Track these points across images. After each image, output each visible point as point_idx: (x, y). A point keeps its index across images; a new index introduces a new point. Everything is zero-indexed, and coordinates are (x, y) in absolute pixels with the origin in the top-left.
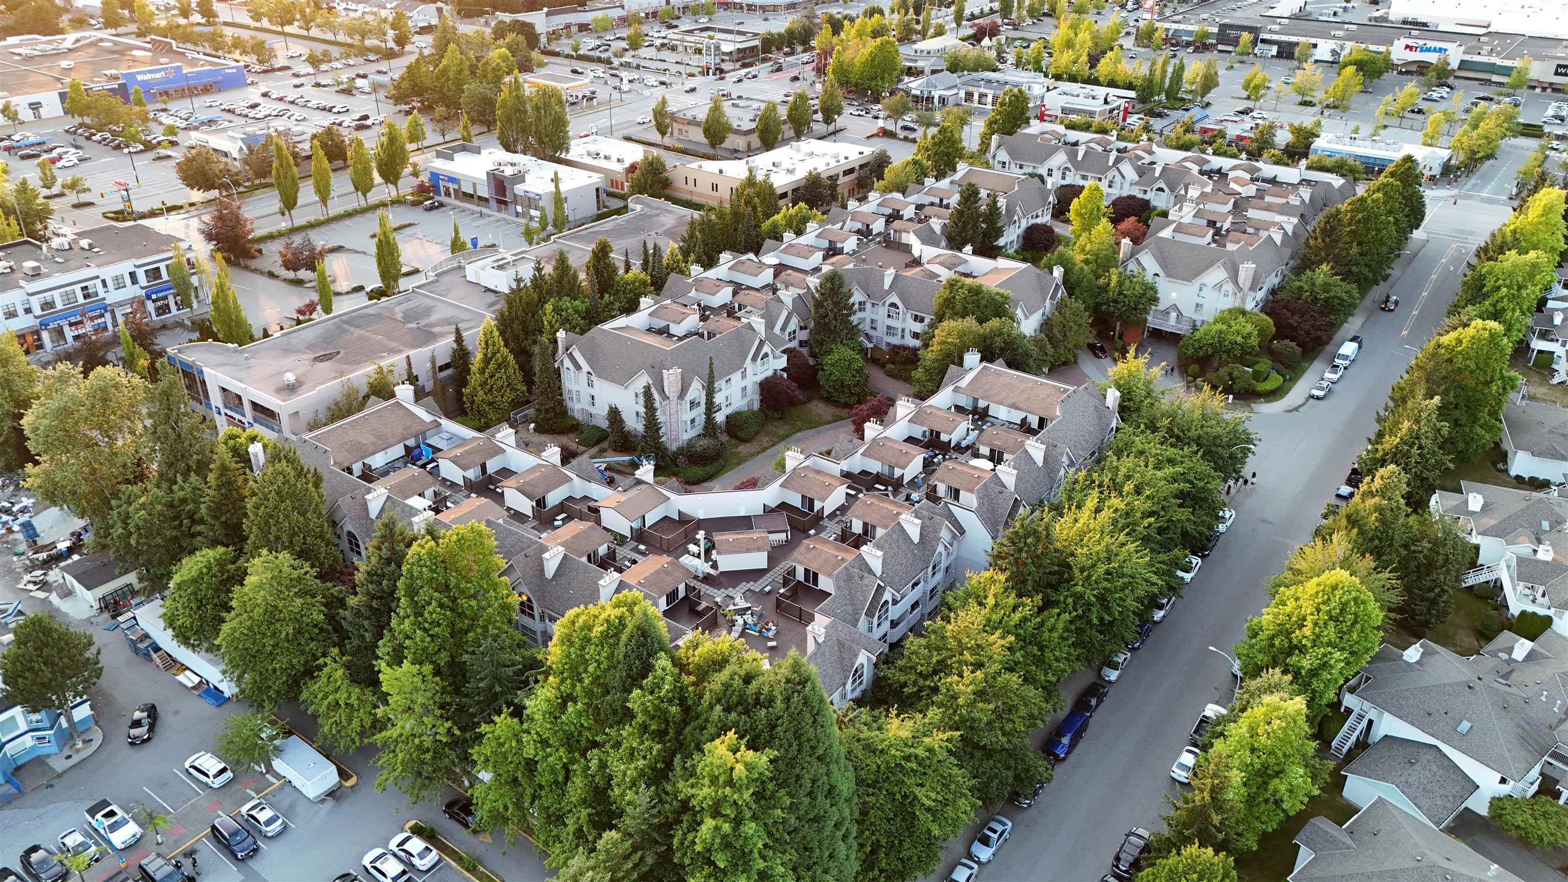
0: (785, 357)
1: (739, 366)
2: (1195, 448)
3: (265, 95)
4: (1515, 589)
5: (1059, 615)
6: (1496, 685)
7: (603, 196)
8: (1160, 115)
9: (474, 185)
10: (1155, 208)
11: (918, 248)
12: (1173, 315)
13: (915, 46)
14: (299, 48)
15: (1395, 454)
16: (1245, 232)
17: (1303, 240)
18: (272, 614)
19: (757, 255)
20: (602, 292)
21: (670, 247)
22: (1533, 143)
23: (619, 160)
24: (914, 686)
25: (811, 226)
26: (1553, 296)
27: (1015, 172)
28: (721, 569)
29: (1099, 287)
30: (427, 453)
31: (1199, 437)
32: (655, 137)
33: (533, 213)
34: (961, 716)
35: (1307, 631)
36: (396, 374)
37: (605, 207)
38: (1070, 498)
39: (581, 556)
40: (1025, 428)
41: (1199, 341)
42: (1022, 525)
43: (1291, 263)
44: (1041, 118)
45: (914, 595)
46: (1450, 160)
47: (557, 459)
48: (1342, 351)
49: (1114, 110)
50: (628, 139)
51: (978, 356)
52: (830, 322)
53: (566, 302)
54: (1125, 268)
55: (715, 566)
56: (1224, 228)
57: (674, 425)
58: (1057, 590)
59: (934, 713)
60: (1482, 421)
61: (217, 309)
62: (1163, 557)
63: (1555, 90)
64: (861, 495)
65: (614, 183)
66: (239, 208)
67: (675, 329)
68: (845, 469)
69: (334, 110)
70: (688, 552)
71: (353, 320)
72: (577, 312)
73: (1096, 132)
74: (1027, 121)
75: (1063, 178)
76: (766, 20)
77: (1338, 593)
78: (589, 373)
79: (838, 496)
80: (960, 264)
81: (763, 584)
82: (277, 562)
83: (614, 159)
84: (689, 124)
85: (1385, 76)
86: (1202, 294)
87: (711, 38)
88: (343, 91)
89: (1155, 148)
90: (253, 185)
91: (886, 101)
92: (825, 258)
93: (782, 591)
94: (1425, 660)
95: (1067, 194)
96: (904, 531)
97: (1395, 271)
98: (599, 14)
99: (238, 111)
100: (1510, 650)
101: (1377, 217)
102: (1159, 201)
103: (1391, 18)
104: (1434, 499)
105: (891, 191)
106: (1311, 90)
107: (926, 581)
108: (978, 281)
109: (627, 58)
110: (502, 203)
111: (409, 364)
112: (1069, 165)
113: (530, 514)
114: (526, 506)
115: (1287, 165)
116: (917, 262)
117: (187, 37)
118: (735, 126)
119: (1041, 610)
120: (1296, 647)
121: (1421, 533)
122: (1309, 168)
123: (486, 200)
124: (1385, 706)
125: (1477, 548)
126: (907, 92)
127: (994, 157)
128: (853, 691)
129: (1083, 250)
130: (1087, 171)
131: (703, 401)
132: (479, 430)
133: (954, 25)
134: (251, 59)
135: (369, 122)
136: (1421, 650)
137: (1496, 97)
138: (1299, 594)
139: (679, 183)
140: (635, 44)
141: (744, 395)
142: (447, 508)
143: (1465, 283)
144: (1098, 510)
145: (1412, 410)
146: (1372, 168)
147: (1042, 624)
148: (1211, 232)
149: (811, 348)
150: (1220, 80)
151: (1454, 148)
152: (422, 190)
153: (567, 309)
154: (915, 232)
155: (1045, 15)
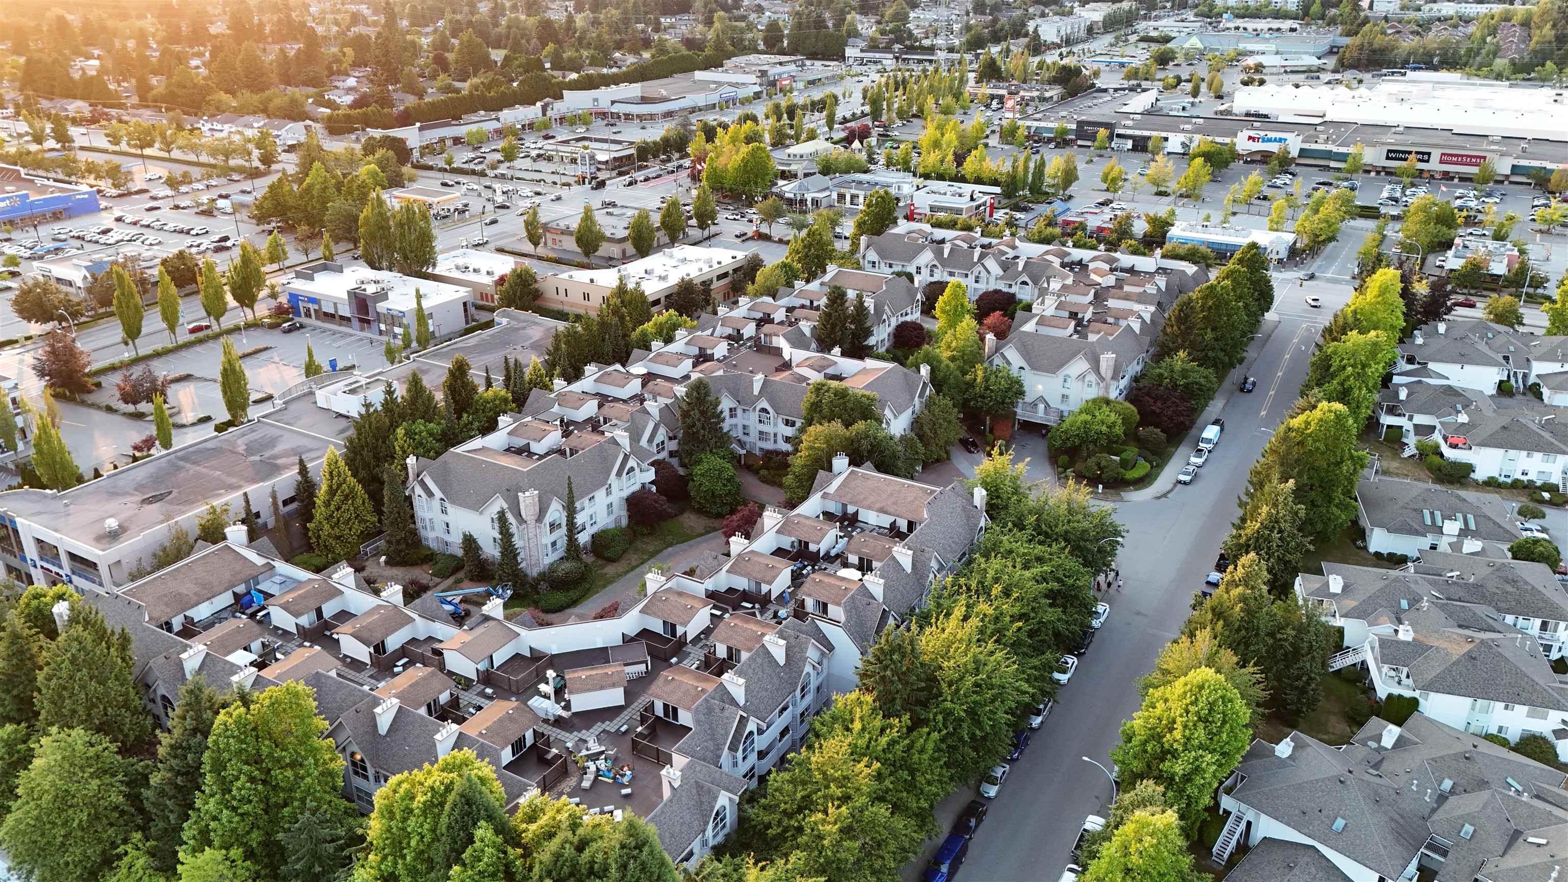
0: (653, 469)
1: (601, 481)
2: (1063, 544)
3: (119, 220)
4: (1380, 672)
5: (929, 734)
6: (1367, 777)
7: (472, 310)
8: (1025, 210)
9: (335, 304)
10: (1020, 301)
11: (788, 351)
12: (1041, 407)
13: (788, 151)
14: (159, 171)
15: (1257, 539)
16: (1105, 322)
17: (1160, 328)
18: (63, 801)
19: (624, 366)
20: (459, 413)
21: (533, 361)
22: (1371, 224)
23: (488, 273)
24: (778, 826)
25: (680, 333)
26: (1398, 370)
27: (885, 272)
28: (574, 709)
29: (967, 383)
30: (258, 598)
31: (1066, 532)
32: (528, 248)
33: (397, 330)
34: (826, 857)
35: (1177, 734)
36: (231, 514)
37: (473, 320)
38: (939, 605)
39: (420, 706)
40: (895, 533)
41: (1066, 432)
42: (887, 641)
43: (1152, 350)
44: (910, 217)
45: (780, 723)
46: (1295, 243)
47: (398, 599)
48: (1205, 435)
49: (980, 206)
50: (501, 250)
51: (846, 460)
52: (698, 432)
53: (420, 426)
54: (991, 363)
55: (567, 707)
56: (1086, 319)
57: (534, 549)
58: (926, 706)
59: (797, 858)
60: (1337, 501)
61: (40, 452)
62: (1035, 662)
63: (1389, 173)
64: (727, 616)
65: (484, 296)
66: (74, 341)
67: (536, 448)
68: (711, 588)
69: (192, 232)
70: (539, 693)
71: (193, 455)
72: (431, 434)
73: (962, 229)
74: (895, 222)
75: (932, 275)
76: (643, 128)
77: (1205, 692)
78: (442, 499)
79: (702, 618)
80: (829, 366)
81: (619, 724)
82: (70, 740)
83: (484, 271)
84: (562, 233)
85: (1232, 165)
86: (1066, 385)
87: (586, 148)
88: (203, 213)
89: (1018, 243)
90: (96, 314)
91: (759, 205)
92: (695, 365)
93: (639, 729)
94: (1297, 755)
95: (935, 290)
96: (769, 653)
97: (1251, 353)
98: (474, 128)
99: (88, 238)
100: (1378, 739)
101: (1227, 303)
102: (1024, 294)
103: (1235, 111)
104: (1298, 581)
105: (762, 295)
106: (1165, 181)
107: (794, 705)
108: (844, 384)
109: (502, 169)
110: (365, 322)
111: (247, 502)
112: (936, 263)
113: (368, 661)
114: (363, 653)
115: (1144, 254)
116: (787, 366)
117: (38, 163)
118: (608, 234)
119: (910, 730)
120: (1169, 752)
121: (1285, 619)
122: (1164, 256)
123: (348, 319)
124: (1261, 808)
125: (1340, 631)
126: (781, 196)
127: (864, 257)
128: (714, 836)
129: (949, 347)
130: (954, 267)
131: (564, 522)
132: (318, 570)
133: (827, 129)
134: (105, 185)
135: (229, 244)
136: (1293, 744)
137: (1335, 182)
138: (1168, 696)
139: (550, 293)
140: (509, 155)
141: (610, 513)
142: (277, 660)
143: (1313, 364)
144: (966, 618)
145: (1270, 494)
146: (1221, 254)
147: (910, 747)
148: (1073, 323)
149: (681, 459)
150: (1079, 174)
151: (1298, 233)
152: (280, 311)
153: (421, 432)
154: (784, 336)
155: (914, 116)
